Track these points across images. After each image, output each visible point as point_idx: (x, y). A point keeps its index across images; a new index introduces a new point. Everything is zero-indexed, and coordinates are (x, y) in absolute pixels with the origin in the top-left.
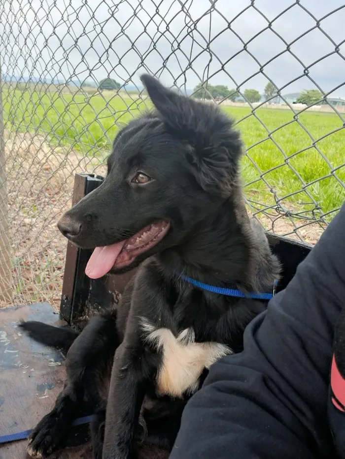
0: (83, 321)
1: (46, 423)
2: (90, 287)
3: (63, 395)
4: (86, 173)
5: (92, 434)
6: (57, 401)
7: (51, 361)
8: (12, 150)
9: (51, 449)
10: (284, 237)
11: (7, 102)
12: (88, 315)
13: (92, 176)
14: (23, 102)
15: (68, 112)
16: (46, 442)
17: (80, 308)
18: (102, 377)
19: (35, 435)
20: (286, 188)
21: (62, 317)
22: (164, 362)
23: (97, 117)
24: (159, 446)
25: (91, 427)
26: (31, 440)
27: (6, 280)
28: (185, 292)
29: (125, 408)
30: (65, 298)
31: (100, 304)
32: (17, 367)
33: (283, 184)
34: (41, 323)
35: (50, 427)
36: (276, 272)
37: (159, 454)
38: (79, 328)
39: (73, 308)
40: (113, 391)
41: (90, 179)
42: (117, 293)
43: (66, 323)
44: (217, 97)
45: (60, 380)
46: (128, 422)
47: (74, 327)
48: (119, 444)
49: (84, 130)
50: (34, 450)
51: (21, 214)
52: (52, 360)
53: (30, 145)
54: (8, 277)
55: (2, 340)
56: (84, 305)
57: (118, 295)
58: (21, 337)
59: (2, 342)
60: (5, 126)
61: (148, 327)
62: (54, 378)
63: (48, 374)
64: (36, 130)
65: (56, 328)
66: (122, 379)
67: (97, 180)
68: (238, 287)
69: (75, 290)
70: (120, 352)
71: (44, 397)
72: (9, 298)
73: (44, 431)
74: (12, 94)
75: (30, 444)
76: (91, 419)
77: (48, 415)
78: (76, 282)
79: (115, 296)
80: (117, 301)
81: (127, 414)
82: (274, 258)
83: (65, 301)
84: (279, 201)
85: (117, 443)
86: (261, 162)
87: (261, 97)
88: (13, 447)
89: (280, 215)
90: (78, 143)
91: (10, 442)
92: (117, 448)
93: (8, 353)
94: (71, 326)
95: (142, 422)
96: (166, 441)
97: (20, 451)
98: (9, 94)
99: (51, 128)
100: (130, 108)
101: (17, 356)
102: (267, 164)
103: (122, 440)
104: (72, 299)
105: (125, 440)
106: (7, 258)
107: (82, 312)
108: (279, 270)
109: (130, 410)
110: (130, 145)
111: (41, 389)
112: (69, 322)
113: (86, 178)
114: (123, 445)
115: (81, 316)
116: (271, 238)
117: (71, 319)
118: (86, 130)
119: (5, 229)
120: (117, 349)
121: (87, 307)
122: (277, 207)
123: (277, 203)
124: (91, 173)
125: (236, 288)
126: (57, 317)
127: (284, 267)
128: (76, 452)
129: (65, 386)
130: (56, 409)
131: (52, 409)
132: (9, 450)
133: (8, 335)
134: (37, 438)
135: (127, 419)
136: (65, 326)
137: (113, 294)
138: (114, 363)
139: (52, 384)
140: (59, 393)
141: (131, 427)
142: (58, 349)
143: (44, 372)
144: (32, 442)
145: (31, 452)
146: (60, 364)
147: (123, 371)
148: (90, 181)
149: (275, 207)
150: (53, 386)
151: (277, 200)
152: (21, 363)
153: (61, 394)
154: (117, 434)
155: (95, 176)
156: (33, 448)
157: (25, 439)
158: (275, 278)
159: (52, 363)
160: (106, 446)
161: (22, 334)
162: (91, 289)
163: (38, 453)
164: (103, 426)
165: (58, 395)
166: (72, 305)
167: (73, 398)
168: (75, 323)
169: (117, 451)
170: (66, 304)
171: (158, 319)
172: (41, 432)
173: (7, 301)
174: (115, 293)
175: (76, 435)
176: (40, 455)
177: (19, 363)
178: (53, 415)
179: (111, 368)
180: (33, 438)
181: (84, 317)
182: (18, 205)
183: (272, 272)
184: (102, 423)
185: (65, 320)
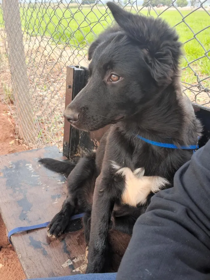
0: (76, 156)
1: (57, 219)
2: (79, 137)
3: (66, 202)
4: (74, 65)
5: (84, 224)
6: (63, 206)
7: (58, 181)
8: (28, 50)
9: (60, 234)
10: (202, 106)
11: (23, 19)
12: (79, 153)
13: (77, 67)
14: (32, 18)
15: (61, 24)
16: (57, 230)
17: (74, 149)
18: (88, 192)
19: (51, 225)
20: (204, 66)
21: (64, 155)
22: (126, 187)
23: (79, 27)
24: (123, 232)
25: (83, 220)
26: (49, 228)
27: (31, 130)
28: (139, 146)
29: (102, 214)
30: (65, 143)
31: (86, 147)
32: (39, 185)
33: (202, 63)
34: (51, 159)
35: (59, 221)
36: (199, 131)
37: (123, 236)
38: (74, 161)
39: (70, 149)
40: (95, 204)
41: (76, 69)
42: (96, 141)
43: (67, 158)
44: (159, 5)
45: (64, 192)
46: (104, 222)
47: (71, 161)
48: (99, 234)
49: (71, 36)
50: (50, 234)
51: (37, 89)
52: (60, 180)
53: (39, 47)
54: (32, 129)
55: (30, 169)
56: (76, 147)
57: (96, 142)
58: (40, 167)
59: (30, 171)
60: (23, 35)
61: (116, 166)
62: (61, 191)
63: (57, 189)
64: (42, 37)
65: (61, 162)
66: (100, 197)
67: (81, 69)
68: (174, 142)
69: (71, 139)
70: (99, 180)
71: (55, 203)
72: (33, 141)
73: (56, 223)
74: (25, 13)
75: (48, 231)
76: (82, 216)
77: (58, 214)
78: (71, 134)
79: (95, 142)
80: (96, 146)
81: (104, 217)
82: (198, 121)
83: (66, 145)
84: (200, 82)
85: (98, 234)
86: (188, 49)
87: (188, 3)
88: (39, 232)
89: (201, 91)
90: (68, 45)
91: (37, 229)
92: (98, 236)
93: (33, 177)
94: (69, 159)
95: (112, 219)
96: (127, 229)
97: (43, 234)
98: (24, 13)
99: (51, 35)
100: (100, 20)
101: (39, 178)
102: (192, 50)
103: (101, 232)
104: (69, 144)
105: (103, 232)
106: (31, 118)
107: (76, 152)
108: (201, 130)
109: (106, 215)
110: (104, 55)
111: (53, 198)
112: (68, 158)
113: (74, 69)
114: (102, 235)
115: (75, 154)
116: (195, 107)
117: (70, 156)
118: (72, 36)
119: (28, 100)
120: (97, 179)
121: (79, 149)
122: (198, 85)
123: (199, 83)
124: (77, 65)
125: (172, 143)
126: (62, 154)
127: (204, 128)
128: (75, 235)
129: (67, 197)
130: (63, 210)
131: (60, 210)
132: (37, 233)
133: (33, 166)
134: (52, 227)
135: (103, 220)
136: (66, 160)
137: (94, 141)
138: (95, 187)
139: (60, 195)
140: (64, 200)
141: (107, 224)
142: (62, 174)
143: (55, 188)
144: (49, 229)
145: (49, 235)
146: (64, 183)
147: (101, 192)
148: (76, 71)
149: (198, 86)
150: (60, 196)
151: (199, 81)
152: (41, 183)
153: (65, 201)
154: (98, 228)
155: (79, 67)
156: (50, 233)
157: (46, 227)
158: (198, 135)
159: (59, 182)
160: (92, 235)
161: (41, 165)
162: (80, 138)
163: (53, 236)
164: (90, 220)
165: (63, 202)
166: (69, 148)
167: (72, 204)
168: (72, 158)
169: (99, 238)
170: (66, 147)
171: (123, 162)
172: (54, 224)
173: (33, 143)
174: (95, 141)
175: (75, 225)
176: (54, 237)
177: (40, 183)
178: (61, 214)
179: (94, 190)
180: (50, 227)
181: (77, 154)
182: (35, 84)
183: (197, 132)
184: (89, 219)
185: (66, 156)
